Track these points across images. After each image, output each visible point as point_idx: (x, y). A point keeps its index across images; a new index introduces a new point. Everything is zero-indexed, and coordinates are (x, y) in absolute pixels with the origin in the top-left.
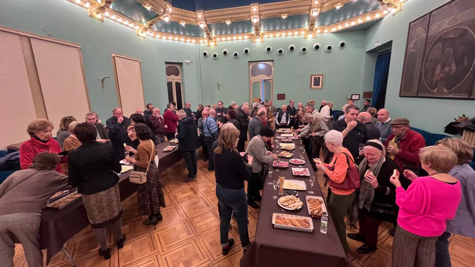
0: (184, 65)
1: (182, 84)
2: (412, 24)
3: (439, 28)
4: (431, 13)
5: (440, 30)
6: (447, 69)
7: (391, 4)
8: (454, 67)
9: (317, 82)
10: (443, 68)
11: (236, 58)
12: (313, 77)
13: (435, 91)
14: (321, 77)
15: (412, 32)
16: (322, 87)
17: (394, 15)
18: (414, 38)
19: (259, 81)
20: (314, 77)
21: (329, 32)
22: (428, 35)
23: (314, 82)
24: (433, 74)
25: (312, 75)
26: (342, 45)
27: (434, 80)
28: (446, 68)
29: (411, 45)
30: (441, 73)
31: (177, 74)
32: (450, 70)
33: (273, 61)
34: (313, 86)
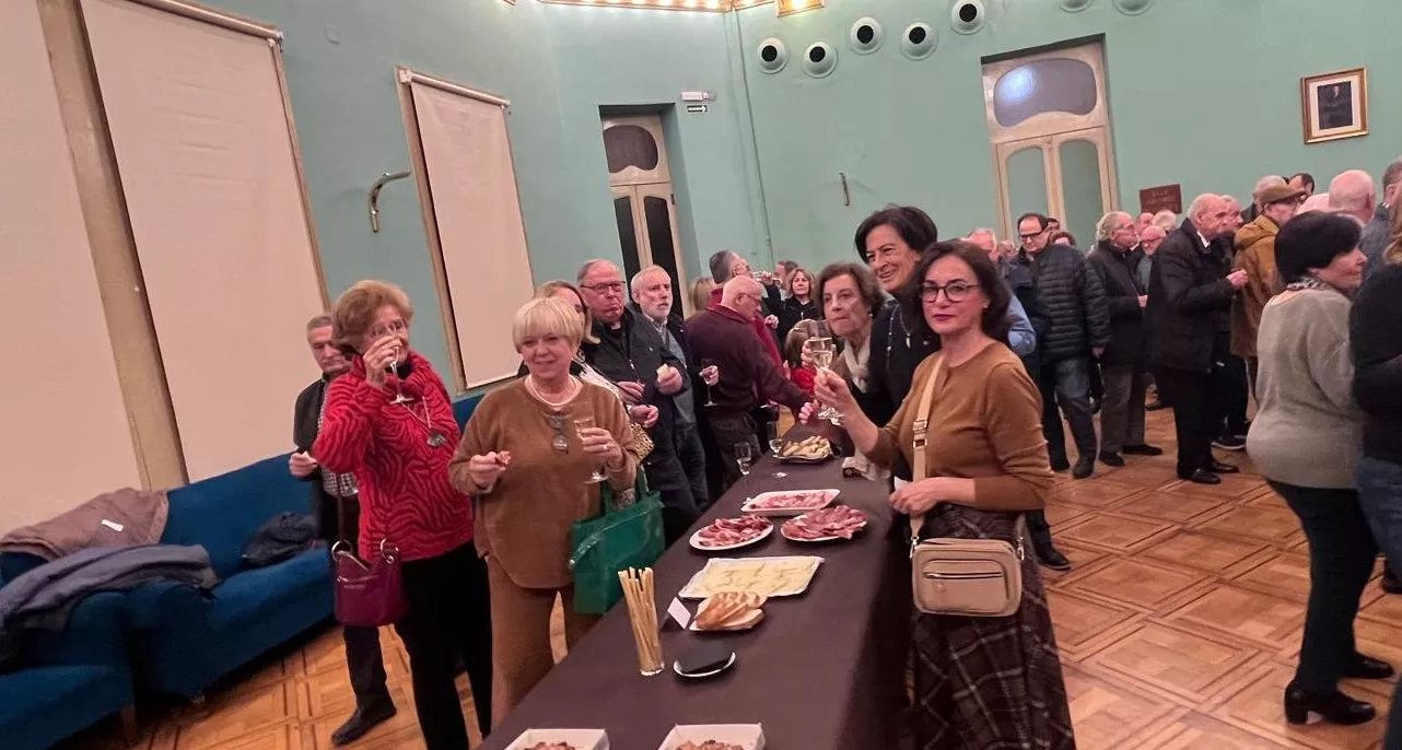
0: (681, 112)
1: (673, 203)
9: (1336, 108)
11: (919, 53)
12: (1313, 88)
16: (1364, 127)
19: (1038, 142)
20: (1319, 88)
23: (1322, 111)
25: (1307, 80)
31: (650, 162)
33: (1098, 40)
34: (1316, 131)
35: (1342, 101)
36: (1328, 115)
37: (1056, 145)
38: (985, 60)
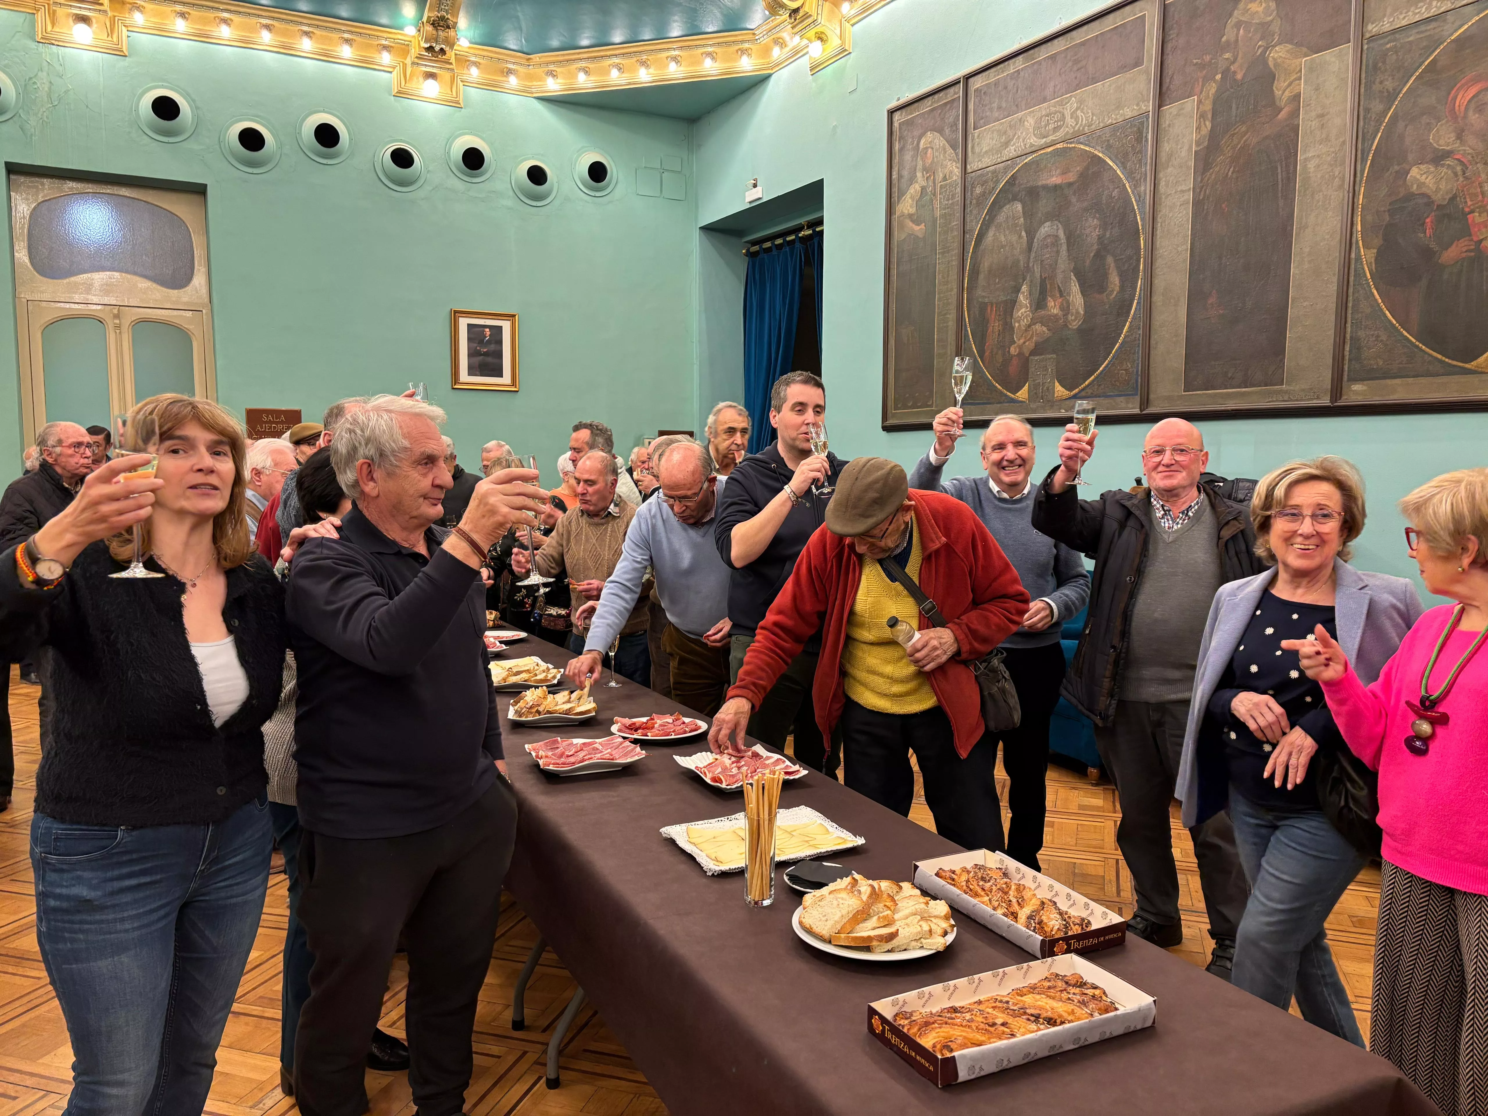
2: (897, 116)
3: (1006, 144)
4: (968, 77)
5: (1011, 151)
6: (1053, 307)
7: (807, 16)
8: (1077, 300)
9: (486, 356)
10: (1039, 304)
12: (464, 323)
13: (1023, 394)
14: (506, 325)
15: (901, 150)
16: (514, 383)
17: (815, 68)
18: (912, 180)
20: (469, 325)
21: (524, 91)
22: (969, 169)
23: (471, 354)
24: (1008, 327)
25: (456, 315)
26: (597, 172)
27: (1013, 350)
28: (1051, 303)
29: (906, 206)
30: (1033, 322)
32: (1066, 309)
33: (199, 191)
34: (464, 376)
35: (492, 347)
36: (477, 360)
37: (126, 322)
38: (13, 169)
